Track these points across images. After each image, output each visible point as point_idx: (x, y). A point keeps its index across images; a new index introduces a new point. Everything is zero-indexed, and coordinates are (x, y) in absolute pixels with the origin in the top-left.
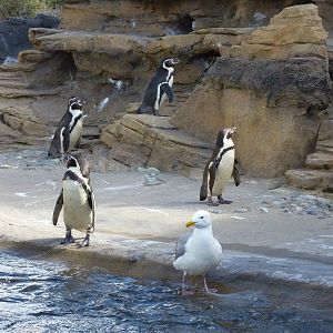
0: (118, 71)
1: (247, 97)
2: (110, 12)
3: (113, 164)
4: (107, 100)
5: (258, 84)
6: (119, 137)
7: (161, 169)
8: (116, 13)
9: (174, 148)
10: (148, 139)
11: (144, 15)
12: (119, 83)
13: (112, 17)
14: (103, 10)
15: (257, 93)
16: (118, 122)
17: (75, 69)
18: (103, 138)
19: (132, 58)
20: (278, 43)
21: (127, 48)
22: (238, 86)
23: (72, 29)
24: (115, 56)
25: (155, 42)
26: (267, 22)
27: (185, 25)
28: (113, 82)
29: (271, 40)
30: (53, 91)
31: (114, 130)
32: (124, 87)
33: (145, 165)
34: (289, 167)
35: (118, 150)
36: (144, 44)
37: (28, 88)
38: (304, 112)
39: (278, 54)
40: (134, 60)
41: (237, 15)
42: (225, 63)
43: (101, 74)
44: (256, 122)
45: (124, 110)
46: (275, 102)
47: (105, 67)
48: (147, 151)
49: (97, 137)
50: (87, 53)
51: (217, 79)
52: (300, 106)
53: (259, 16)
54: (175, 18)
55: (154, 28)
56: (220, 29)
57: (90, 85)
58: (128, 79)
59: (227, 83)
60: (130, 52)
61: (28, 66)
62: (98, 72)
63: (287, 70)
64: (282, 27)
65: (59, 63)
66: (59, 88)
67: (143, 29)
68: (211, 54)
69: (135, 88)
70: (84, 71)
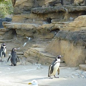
0: (29, 34)
1: (68, 43)
2: (27, 17)
3: (27, 63)
4: (26, 43)
5: (71, 39)
6: (29, 55)
7: (42, 64)
8: (29, 17)
9: (46, 58)
10: (38, 55)
11: (37, 18)
12: (29, 38)
13: (28, 19)
14: (25, 16)
15: (70, 41)
16: (29, 50)
17: (16, 34)
18: (24, 55)
19: (33, 31)
20: (77, 26)
21: (32, 28)
22: (65, 39)
23: (15, 22)
24: (28, 30)
25: (40, 26)
26: (73, 20)
27: (49, 21)
28: (28, 38)
29: (75, 26)
30: (10, 41)
31: (28, 53)
32: (31, 40)
33: (37, 63)
34: (80, 64)
35: (29, 58)
36: (37, 27)
37: (2, 40)
38: (84, 47)
39: (77, 30)
40: (34, 31)
41: (65, 18)
42: (61, 33)
43: (24, 36)
44: (70, 50)
45: (31, 46)
46: (76, 44)
47: (25, 33)
48: (38, 59)
49: (23, 54)
50: (20, 29)
51: (59, 37)
52: (83, 45)
53: (71, 18)
54: (46, 19)
55: (40, 22)
56: (59, 22)
57: (21, 39)
58: (32, 37)
59: (61, 38)
60: (33, 29)
61: (2, 33)
62: (23, 35)
63: (80, 35)
64: (78, 22)
65: (12, 32)
66: (12, 40)
67: (37, 22)
68: (57, 30)
69: (34, 40)
70: (19, 35)
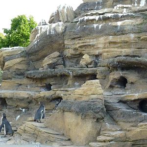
0: (23, 105)
1: (74, 115)
2: (20, 83)
3: (22, 141)
4: (19, 116)
5: (78, 110)
6: (25, 131)
7: (41, 143)
8: (22, 83)
9: (46, 135)
10: (36, 132)
11: (32, 84)
12: (24, 110)
13: (21, 85)
14: (17, 82)
15: (77, 113)
16: (24, 125)
17: (6, 105)
18: (18, 131)
19: (28, 100)
20: (85, 94)
21: (27, 96)
22: (70, 111)
23: (5, 89)
24: (22, 100)
25: (37, 94)
26: (80, 86)
27: (48, 87)
29: (82, 93)
31: (22, 128)
32: (25, 111)
33: (35, 142)
34: (90, 141)
35: (24, 136)
36: (33, 95)
38: (95, 120)
39: (85, 98)
40: (30, 101)
41: (68, 83)
42: (65, 102)
44: (77, 124)
45: (26, 120)
46: (85, 117)
47: (18, 104)
48: (36, 136)
49: (16, 131)
50: (11, 99)
51: (62, 108)
52: (94, 118)
53: (76, 84)
54: (45, 85)
55: (37, 89)
56: (62, 89)
57: (13, 111)
58: (27, 108)
59: (66, 110)
60: (28, 98)
62: (16, 106)
63: (89, 105)
64: (86, 88)
67: (32, 89)
69: (30, 112)
70: (10, 106)
